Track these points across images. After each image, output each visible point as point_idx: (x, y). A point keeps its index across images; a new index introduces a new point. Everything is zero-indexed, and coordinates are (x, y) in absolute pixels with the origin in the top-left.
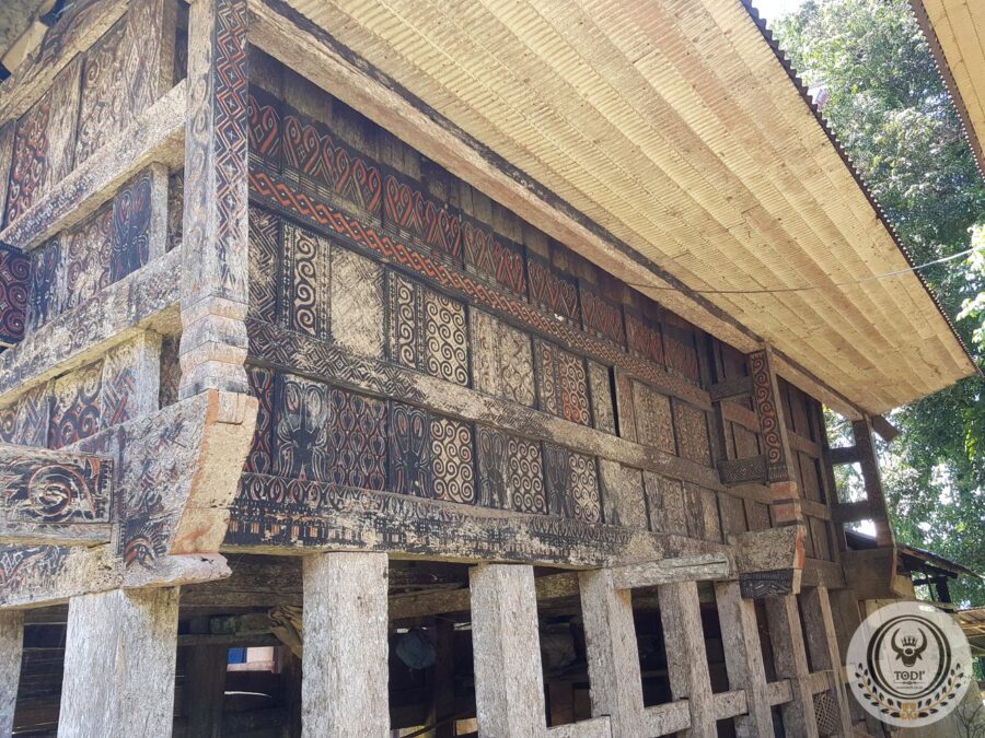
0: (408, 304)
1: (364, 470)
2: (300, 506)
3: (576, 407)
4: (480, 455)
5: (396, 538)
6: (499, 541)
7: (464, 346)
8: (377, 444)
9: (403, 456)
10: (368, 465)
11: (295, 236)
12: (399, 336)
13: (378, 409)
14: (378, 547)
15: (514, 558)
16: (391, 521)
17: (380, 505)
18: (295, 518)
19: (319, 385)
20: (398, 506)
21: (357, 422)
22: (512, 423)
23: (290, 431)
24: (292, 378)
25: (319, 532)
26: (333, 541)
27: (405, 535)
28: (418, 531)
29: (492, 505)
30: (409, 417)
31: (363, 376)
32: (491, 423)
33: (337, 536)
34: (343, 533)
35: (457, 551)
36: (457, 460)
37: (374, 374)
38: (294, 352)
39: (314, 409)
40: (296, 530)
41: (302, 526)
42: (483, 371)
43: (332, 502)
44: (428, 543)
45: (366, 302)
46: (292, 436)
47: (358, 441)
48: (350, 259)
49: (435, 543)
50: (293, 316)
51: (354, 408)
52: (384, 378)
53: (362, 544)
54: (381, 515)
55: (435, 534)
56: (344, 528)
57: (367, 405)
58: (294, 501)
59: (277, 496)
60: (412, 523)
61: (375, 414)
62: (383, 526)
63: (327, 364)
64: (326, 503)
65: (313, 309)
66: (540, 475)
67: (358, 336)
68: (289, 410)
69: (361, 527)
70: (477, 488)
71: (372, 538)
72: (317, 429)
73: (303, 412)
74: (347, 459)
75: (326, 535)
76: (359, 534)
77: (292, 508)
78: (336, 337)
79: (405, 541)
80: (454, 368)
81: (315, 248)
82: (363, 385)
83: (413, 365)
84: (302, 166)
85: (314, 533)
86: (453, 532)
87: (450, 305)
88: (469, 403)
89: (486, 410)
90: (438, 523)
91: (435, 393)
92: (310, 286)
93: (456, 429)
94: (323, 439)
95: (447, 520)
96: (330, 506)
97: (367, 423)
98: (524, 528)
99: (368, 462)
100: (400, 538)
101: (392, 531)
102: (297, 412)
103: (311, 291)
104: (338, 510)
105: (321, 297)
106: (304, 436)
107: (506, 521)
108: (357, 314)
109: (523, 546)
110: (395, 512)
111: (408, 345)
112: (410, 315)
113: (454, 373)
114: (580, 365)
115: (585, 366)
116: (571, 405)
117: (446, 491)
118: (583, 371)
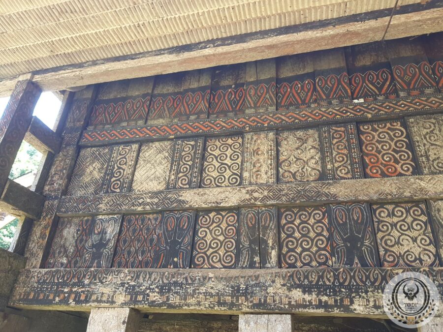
0: (189, 153)
1: (140, 258)
2: (80, 284)
3: (392, 163)
4: (244, 230)
5: (140, 298)
6: (245, 294)
7: (239, 161)
8: (152, 240)
9: (167, 243)
10: (142, 254)
11: (119, 150)
12: (178, 172)
13: (156, 219)
14: (123, 305)
16: (139, 287)
17: (132, 277)
18: (74, 290)
19: (115, 216)
20: (148, 277)
21: (141, 230)
22: (279, 198)
23: (93, 244)
24: (100, 217)
25: (86, 297)
26: (94, 301)
27: (148, 295)
28: (161, 292)
29: (252, 265)
30: (178, 218)
31: (140, 204)
32: (255, 206)
33: (97, 298)
34: (102, 297)
35: (199, 304)
36: (221, 238)
37: (148, 200)
38: (100, 203)
39: (109, 230)
40: (73, 296)
41: (76, 293)
42: (255, 170)
43: (99, 279)
44: (168, 299)
45: (161, 163)
46: (93, 246)
47: (139, 241)
48: (154, 146)
49: (175, 300)
50: (109, 187)
51: (140, 223)
52: (156, 200)
53: (113, 302)
54: (133, 283)
55: (177, 293)
56: (103, 294)
57: (149, 219)
58: (77, 281)
59: (67, 280)
60: (157, 287)
61: (153, 222)
62: (132, 292)
63: (118, 204)
64: (95, 280)
65: (122, 180)
66: (325, 233)
67: (150, 183)
68: (95, 234)
69: (115, 292)
70: (238, 256)
71: (121, 298)
72: (109, 240)
73: (103, 232)
74: (129, 253)
75: (90, 298)
76: (113, 296)
77: (74, 285)
78: (134, 188)
79: (148, 299)
80: (227, 177)
81: (129, 150)
82: (140, 209)
83: (187, 186)
84: (130, 118)
85: (83, 298)
86: (194, 291)
87: (230, 140)
88: (230, 196)
89: (248, 196)
90: (181, 285)
91: (197, 198)
92: (122, 169)
93: (223, 217)
94: (112, 244)
95: (190, 282)
96: (98, 281)
97: (148, 229)
98: (279, 282)
99: (143, 253)
100: (144, 298)
101: (137, 294)
102: (99, 233)
103: (122, 171)
104: (102, 283)
105: (128, 171)
106: (101, 244)
107: (257, 277)
108: (153, 171)
110: (144, 280)
111: (185, 175)
112: (190, 158)
113: (227, 180)
114: (398, 125)
115: (405, 125)
116: (382, 164)
117: (206, 261)
118: (402, 129)
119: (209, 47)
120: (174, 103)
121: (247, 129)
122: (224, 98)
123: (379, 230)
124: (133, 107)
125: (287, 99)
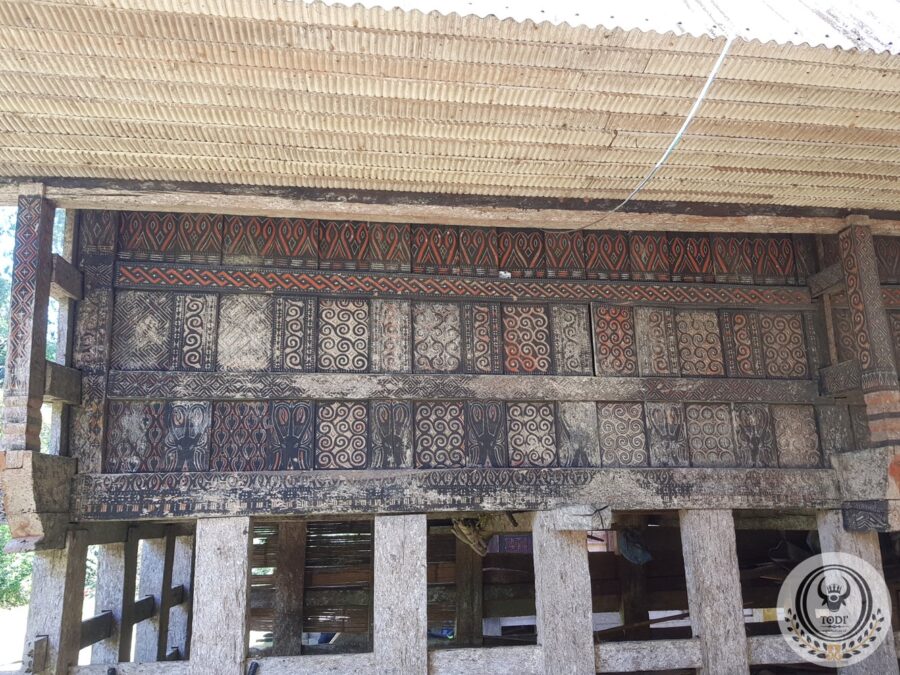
0: (297, 319)
1: (246, 457)
2: (173, 491)
3: (530, 356)
4: (375, 426)
5: (260, 505)
6: (381, 496)
7: (365, 336)
8: (259, 436)
9: (282, 441)
10: (249, 453)
11: (186, 302)
12: (284, 346)
13: (261, 409)
14: (240, 514)
15: (399, 510)
16: (256, 493)
17: (246, 483)
18: (167, 499)
19: (202, 403)
20: (265, 481)
21: (242, 421)
22: (415, 392)
23: (176, 440)
24: (179, 403)
25: (188, 507)
26: (199, 511)
27: (270, 502)
28: (285, 497)
29: (386, 466)
30: (291, 410)
31: (238, 389)
32: (388, 398)
33: (203, 507)
34: (209, 506)
35: (331, 508)
36: (349, 434)
37: (249, 385)
38: (176, 385)
39: (197, 421)
40: (168, 506)
41: (172, 503)
42: (386, 352)
43: (200, 485)
44: (294, 505)
45: (255, 329)
46: (177, 443)
47: (241, 436)
48: (240, 300)
49: (303, 505)
50: (182, 359)
51: (238, 412)
52: (260, 386)
53: (225, 511)
54: (247, 489)
55: (304, 498)
56: (209, 502)
57: (251, 408)
58: (168, 488)
59: (154, 486)
60: (279, 492)
61: (258, 412)
62: (249, 499)
63: (205, 388)
64: (195, 486)
65: (200, 350)
66: (460, 431)
67: (244, 358)
68: (175, 426)
69: (226, 500)
70: (370, 454)
71: (236, 507)
72: (199, 435)
73: (188, 424)
74: (230, 450)
75: (193, 508)
76: (224, 505)
77: (165, 493)
78: (222, 363)
79: (270, 506)
80: (351, 358)
81: (203, 305)
82: (238, 396)
83: (300, 367)
84: (193, 247)
85: (183, 507)
86: (324, 495)
87: (351, 304)
88: (358, 385)
89: (380, 388)
90: (308, 490)
91: (316, 386)
92: (198, 334)
93: (349, 410)
94: (205, 439)
95: (318, 485)
96: (198, 487)
97: (251, 421)
98: (415, 484)
99: (249, 451)
100: (265, 504)
101: (256, 501)
102: (182, 425)
103: (198, 337)
104: (205, 490)
105: (208, 338)
106: (188, 440)
107: (393, 480)
108: (245, 340)
109: (413, 500)
110: (261, 485)
111: (295, 352)
112: (299, 327)
113: (351, 362)
114: (541, 312)
115: (547, 312)
116: (521, 356)
117: (332, 461)
118: (545, 318)
119: (341, 200)
120: (262, 230)
121: (376, 294)
122: (339, 237)
123: (511, 429)
124: (195, 229)
125: (424, 253)
